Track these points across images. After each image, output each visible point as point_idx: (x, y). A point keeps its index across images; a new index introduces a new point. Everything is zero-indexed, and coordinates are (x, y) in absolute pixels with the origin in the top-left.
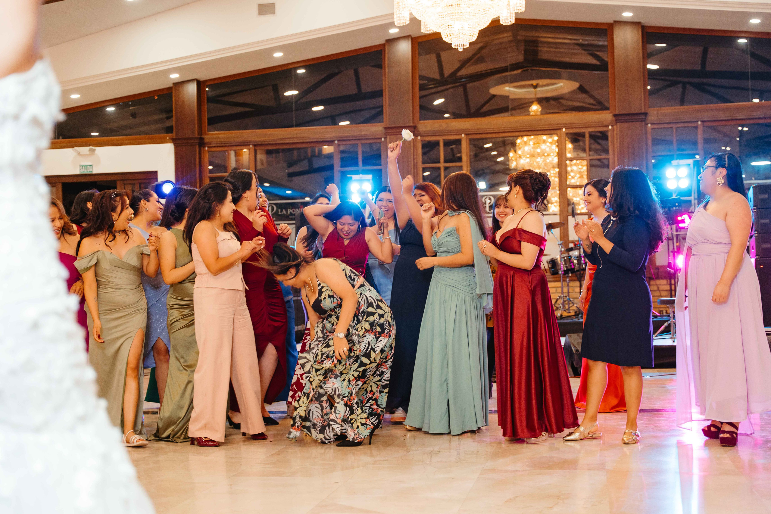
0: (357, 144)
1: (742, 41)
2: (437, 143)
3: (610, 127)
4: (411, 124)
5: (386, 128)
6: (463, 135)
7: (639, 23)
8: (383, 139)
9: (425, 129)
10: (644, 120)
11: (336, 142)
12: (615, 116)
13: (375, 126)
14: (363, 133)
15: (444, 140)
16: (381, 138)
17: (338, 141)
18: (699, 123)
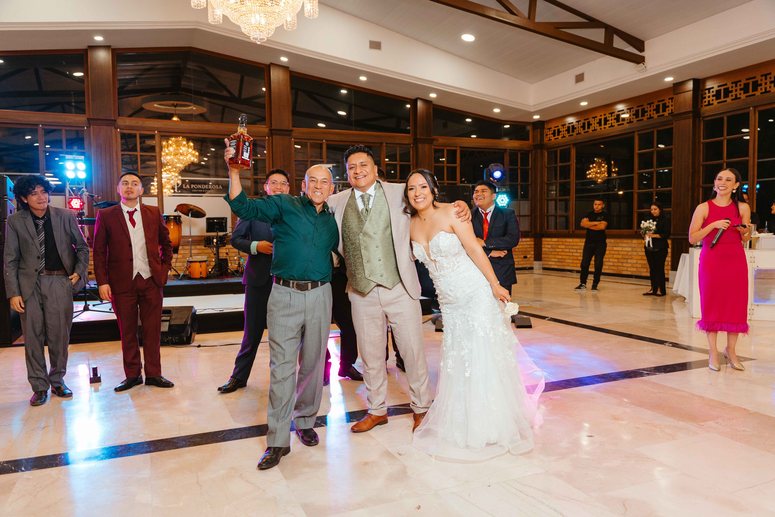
0: (61, 130)
1: (344, 92)
2: (135, 136)
3: (267, 138)
4: (113, 118)
5: (88, 119)
6: (156, 132)
7: (288, 68)
8: (85, 128)
9: (124, 124)
10: (290, 135)
11: (41, 126)
12: (271, 130)
13: (77, 116)
14: (67, 121)
15: (140, 134)
16: (84, 127)
17: (42, 125)
18: (324, 141)
